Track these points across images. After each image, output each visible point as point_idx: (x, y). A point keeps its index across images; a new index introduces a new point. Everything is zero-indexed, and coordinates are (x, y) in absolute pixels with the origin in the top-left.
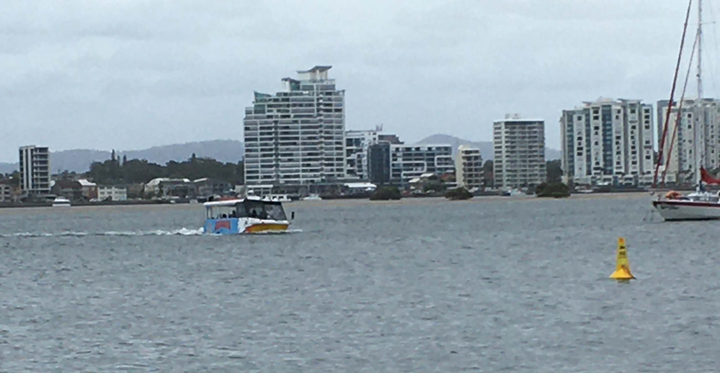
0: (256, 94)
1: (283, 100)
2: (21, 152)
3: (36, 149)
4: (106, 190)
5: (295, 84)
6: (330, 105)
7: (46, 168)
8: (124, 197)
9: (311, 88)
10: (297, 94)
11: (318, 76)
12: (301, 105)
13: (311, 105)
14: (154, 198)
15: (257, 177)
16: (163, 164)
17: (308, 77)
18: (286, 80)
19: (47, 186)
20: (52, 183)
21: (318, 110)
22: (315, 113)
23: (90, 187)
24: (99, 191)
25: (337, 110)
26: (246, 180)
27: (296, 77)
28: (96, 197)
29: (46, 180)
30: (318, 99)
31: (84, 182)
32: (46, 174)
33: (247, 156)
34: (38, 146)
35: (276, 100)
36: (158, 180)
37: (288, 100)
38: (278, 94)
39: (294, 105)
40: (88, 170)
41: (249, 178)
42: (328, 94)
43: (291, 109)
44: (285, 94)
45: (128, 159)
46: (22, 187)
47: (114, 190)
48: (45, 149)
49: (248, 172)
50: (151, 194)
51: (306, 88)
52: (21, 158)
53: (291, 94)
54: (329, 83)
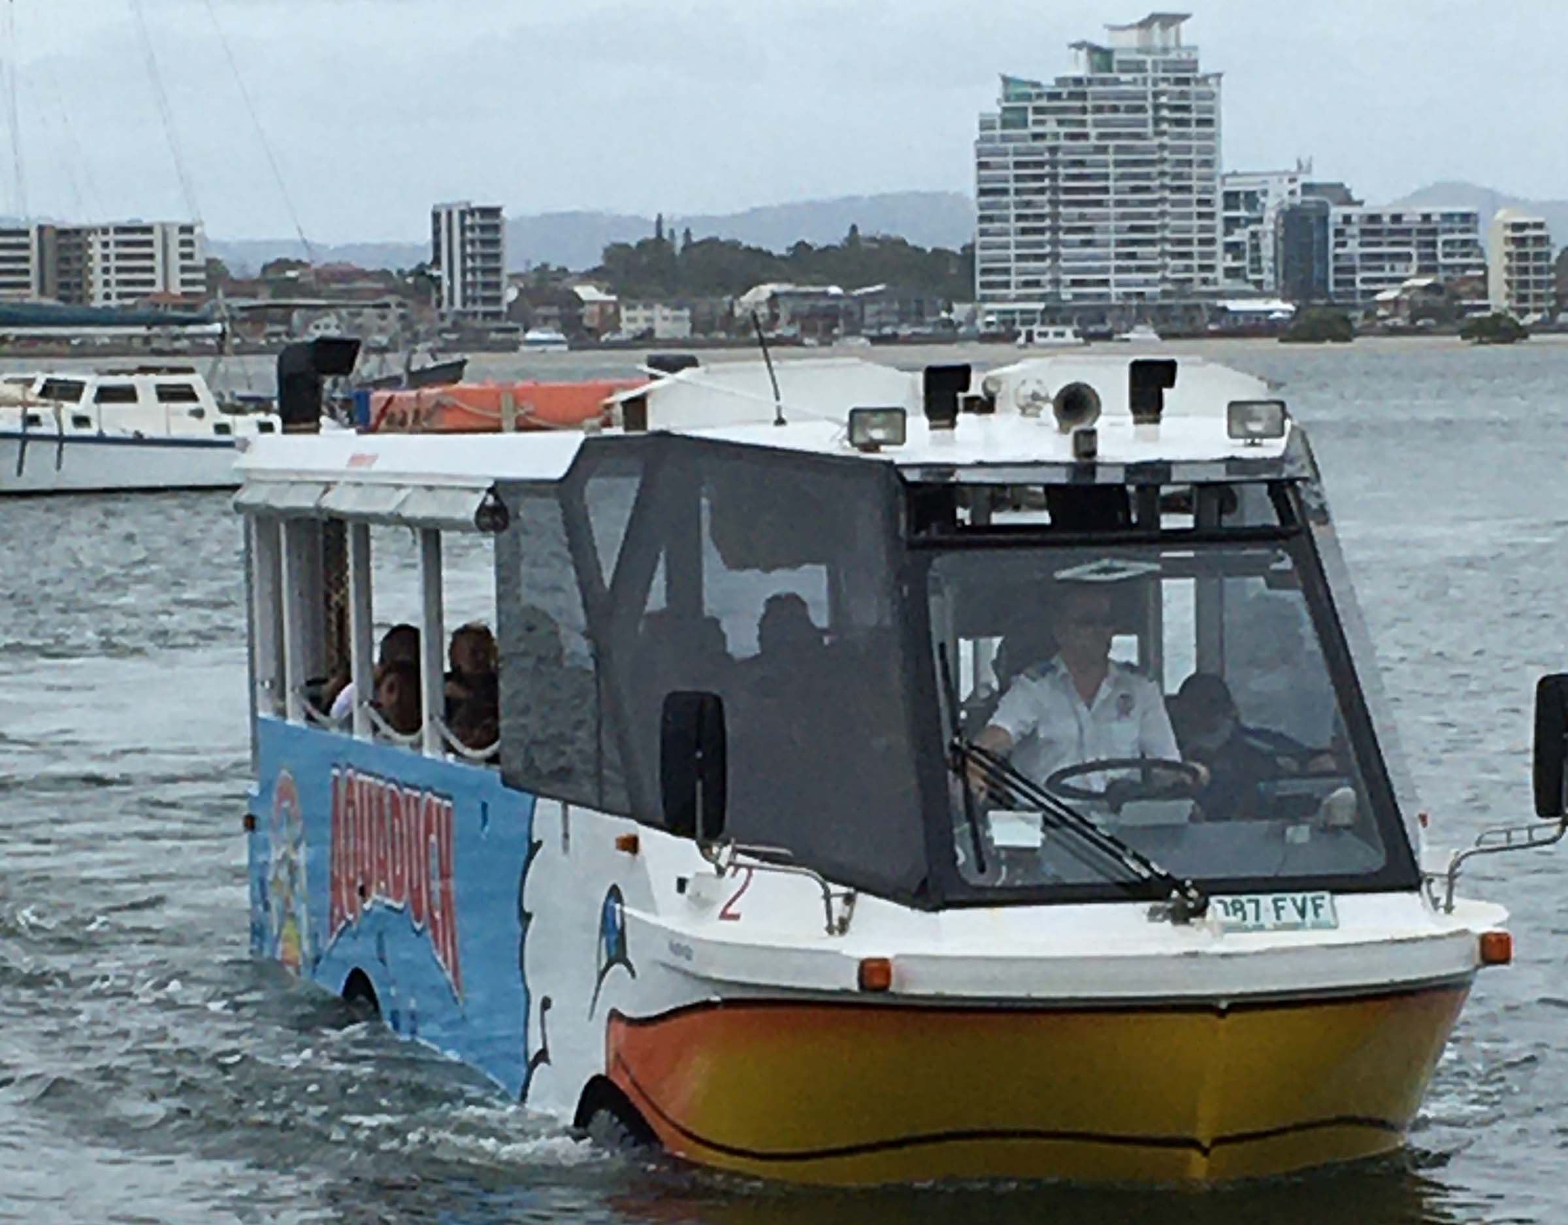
0: (1006, 81)
1: (1072, 96)
2: (436, 217)
3: (472, 212)
4: (641, 313)
5: (1102, 56)
6: (1186, 108)
7: (497, 257)
8: (683, 330)
9: (1139, 67)
10: (1104, 82)
11: (1157, 36)
12: (1115, 109)
13: (1141, 109)
14: (756, 334)
15: (1006, 285)
16: (779, 250)
17: (1131, 39)
18: (1078, 46)
19: (497, 300)
20: (511, 294)
21: (1157, 121)
22: (1150, 129)
23: (603, 304)
24: (624, 313)
25: (1200, 122)
26: (979, 291)
27: (1104, 42)
28: (617, 329)
29: (497, 286)
30: (1157, 95)
31: (587, 292)
32: (497, 271)
33: (983, 233)
34: (475, 204)
35: (1054, 96)
36: (766, 290)
37: (1083, 96)
38: (1061, 81)
39: (1099, 109)
40: (598, 262)
41: (984, 285)
42: (1179, 81)
43: (1089, 117)
44: (1078, 81)
45: (695, 239)
46: (439, 304)
47: (660, 312)
48: (494, 212)
49: (985, 271)
50: (750, 324)
51: (1126, 67)
52: (436, 232)
53: (1090, 81)
54: (1184, 56)
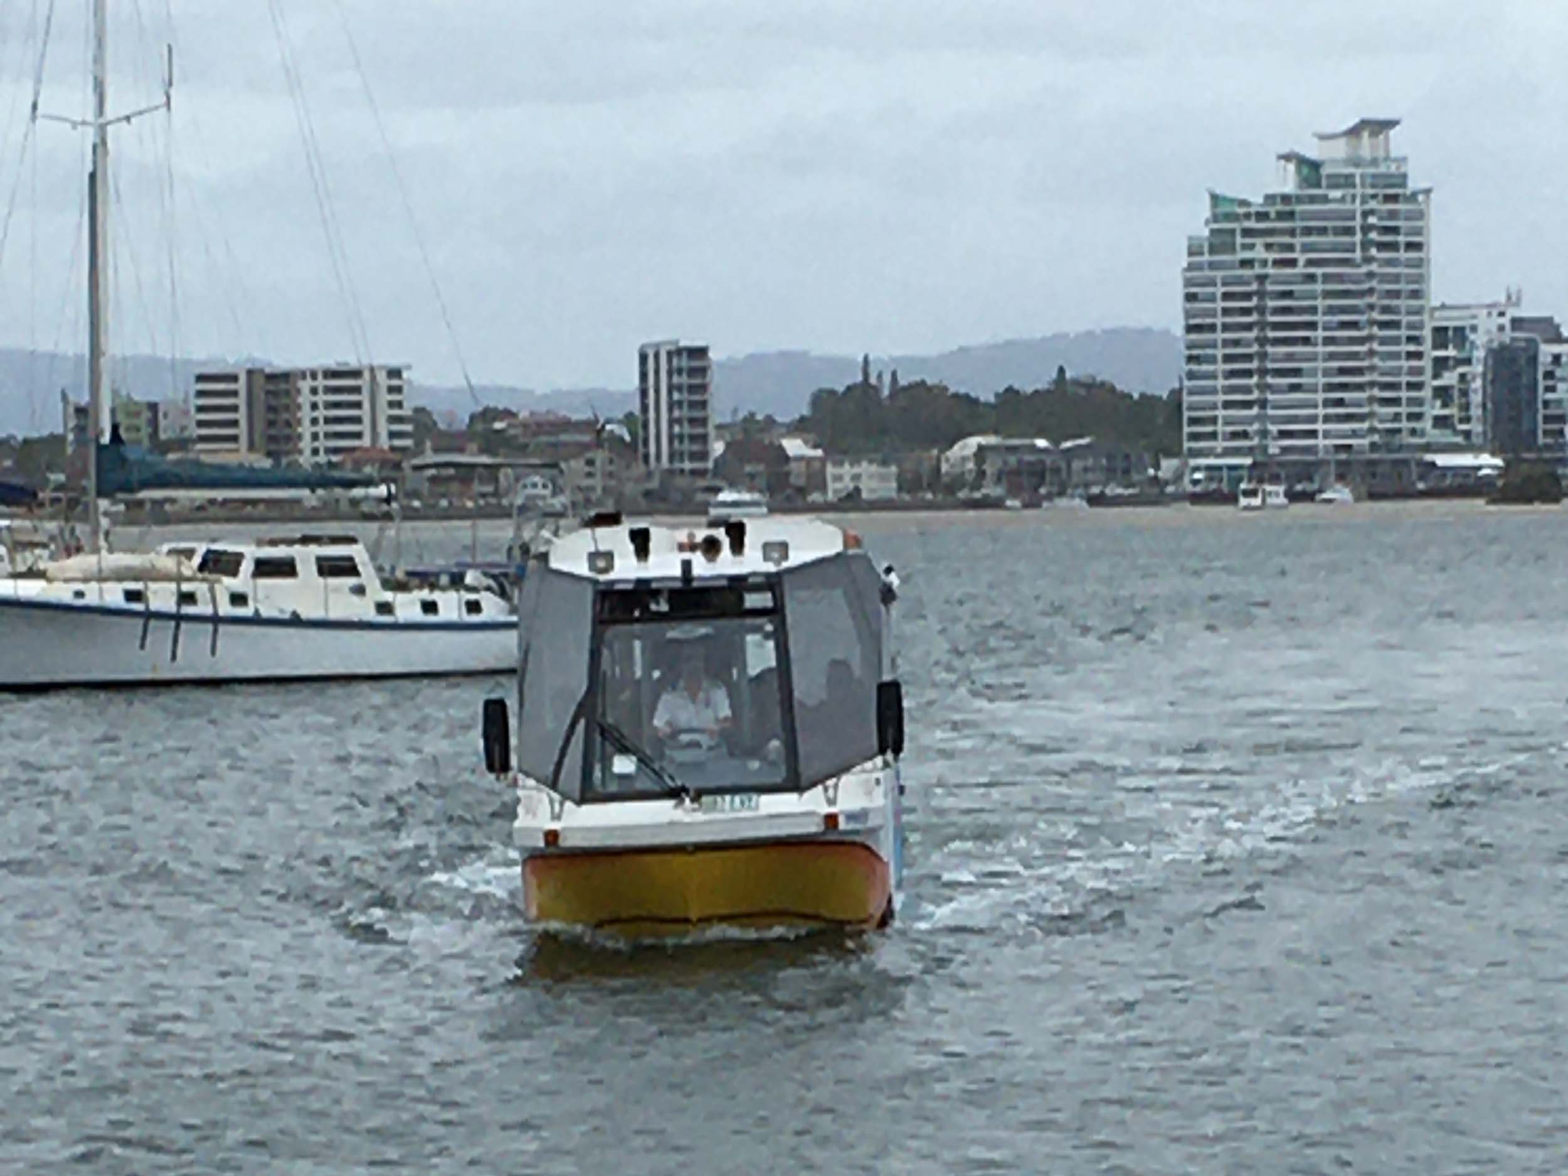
0: (1215, 199)
1: (1281, 216)
2: (643, 358)
3: (679, 352)
4: (847, 470)
5: (1310, 170)
6: (1395, 230)
7: (703, 404)
8: (890, 489)
9: (1347, 181)
10: (1312, 199)
11: (1366, 145)
12: (1323, 231)
13: (1349, 231)
14: (962, 495)
15: (1213, 436)
16: (987, 396)
17: (1339, 149)
18: (1287, 158)
19: (703, 456)
20: (718, 448)
21: (1366, 245)
22: (1358, 255)
23: (809, 460)
24: (830, 470)
25: (1410, 246)
26: (1186, 445)
27: (1312, 153)
28: (823, 488)
29: (704, 438)
30: (1366, 214)
31: (794, 446)
32: (704, 422)
33: (1191, 376)
34: (684, 343)
35: (1262, 216)
36: (974, 442)
37: (1291, 215)
38: (1270, 199)
39: (1308, 231)
40: (805, 411)
41: (1194, 437)
42: (1388, 198)
43: (1298, 241)
44: (1286, 199)
45: (903, 382)
46: (646, 457)
47: (865, 468)
48: (700, 352)
49: (1193, 421)
50: (956, 483)
51: (1337, 182)
52: (644, 376)
53: (1299, 199)
54: (1393, 168)
